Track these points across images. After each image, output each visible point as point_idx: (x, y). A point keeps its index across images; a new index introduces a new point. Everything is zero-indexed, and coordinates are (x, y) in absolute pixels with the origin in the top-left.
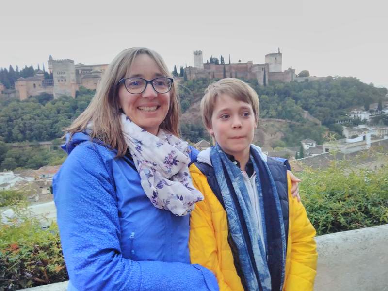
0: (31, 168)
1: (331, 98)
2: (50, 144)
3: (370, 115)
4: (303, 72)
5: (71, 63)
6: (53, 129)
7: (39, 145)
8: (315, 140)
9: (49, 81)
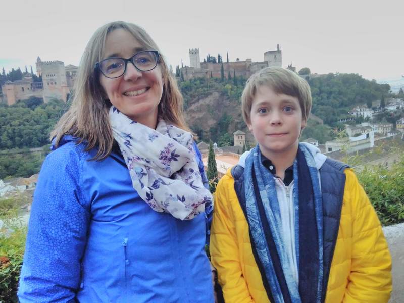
0: (21, 176)
1: (333, 95)
2: (41, 151)
3: (373, 112)
4: (303, 69)
5: (61, 65)
6: (44, 135)
7: (30, 152)
8: (317, 139)
9: (38, 85)
